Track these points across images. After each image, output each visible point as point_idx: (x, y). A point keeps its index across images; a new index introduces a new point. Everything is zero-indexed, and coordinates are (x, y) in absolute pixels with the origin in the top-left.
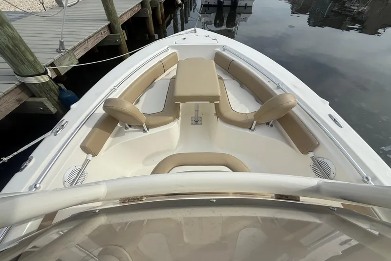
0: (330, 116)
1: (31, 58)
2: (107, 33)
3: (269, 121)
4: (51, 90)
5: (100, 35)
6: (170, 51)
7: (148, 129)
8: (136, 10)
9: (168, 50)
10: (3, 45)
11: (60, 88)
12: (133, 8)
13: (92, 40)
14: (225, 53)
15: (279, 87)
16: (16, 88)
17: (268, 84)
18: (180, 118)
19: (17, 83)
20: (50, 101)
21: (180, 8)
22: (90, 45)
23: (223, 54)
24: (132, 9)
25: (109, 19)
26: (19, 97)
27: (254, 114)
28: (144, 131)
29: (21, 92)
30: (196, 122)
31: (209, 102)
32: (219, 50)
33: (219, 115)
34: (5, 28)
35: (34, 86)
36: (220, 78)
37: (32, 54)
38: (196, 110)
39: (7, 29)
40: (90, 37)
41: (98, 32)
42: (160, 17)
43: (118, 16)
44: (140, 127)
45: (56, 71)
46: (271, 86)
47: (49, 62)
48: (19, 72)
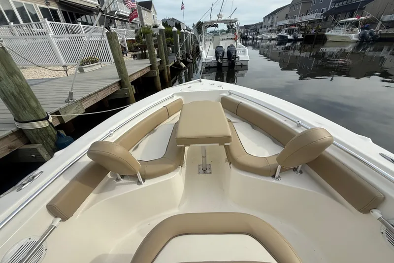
0: (382, 155)
1: (34, 104)
2: (117, 88)
3: (296, 167)
4: (49, 135)
5: (110, 89)
6: (176, 98)
7: (144, 180)
8: (146, 71)
9: (173, 96)
10: (8, 93)
11: (59, 134)
12: (143, 69)
13: (102, 94)
14: (232, 97)
15: (299, 126)
16: (11, 134)
17: (285, 123)
18: (185, 165)
19: (14, 129)
20: (45, 147)
21: (184, 71)
22: (100, 98)
23: (230, 98)
24: (141, 70)
25: (120, 77)
26: (12, 144)
27: (276, 157)
28: (139, 183)
29: (16, 139)
30: (205, 171)
31: (218, 144)
32: (225, 94)
33: (232, 160)
34: (14, 77)
35: (31, 132)
36: (229, 121)
37: (36, 101)
38: (204, 156)
39: (16, 78)
40: (100, 91)
41: (108, 87)
42: (167, 77)
43: (129, 75)
44: (134, 177)
45: (60, 118)
46: (290, 125)
47: (55, 110)
48: (18, 117)
